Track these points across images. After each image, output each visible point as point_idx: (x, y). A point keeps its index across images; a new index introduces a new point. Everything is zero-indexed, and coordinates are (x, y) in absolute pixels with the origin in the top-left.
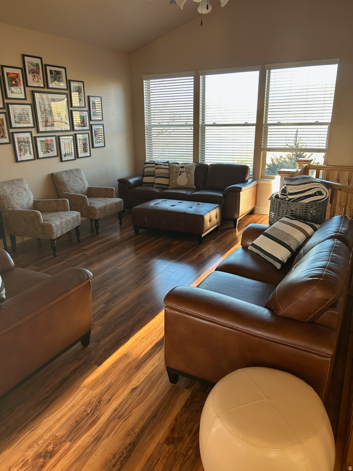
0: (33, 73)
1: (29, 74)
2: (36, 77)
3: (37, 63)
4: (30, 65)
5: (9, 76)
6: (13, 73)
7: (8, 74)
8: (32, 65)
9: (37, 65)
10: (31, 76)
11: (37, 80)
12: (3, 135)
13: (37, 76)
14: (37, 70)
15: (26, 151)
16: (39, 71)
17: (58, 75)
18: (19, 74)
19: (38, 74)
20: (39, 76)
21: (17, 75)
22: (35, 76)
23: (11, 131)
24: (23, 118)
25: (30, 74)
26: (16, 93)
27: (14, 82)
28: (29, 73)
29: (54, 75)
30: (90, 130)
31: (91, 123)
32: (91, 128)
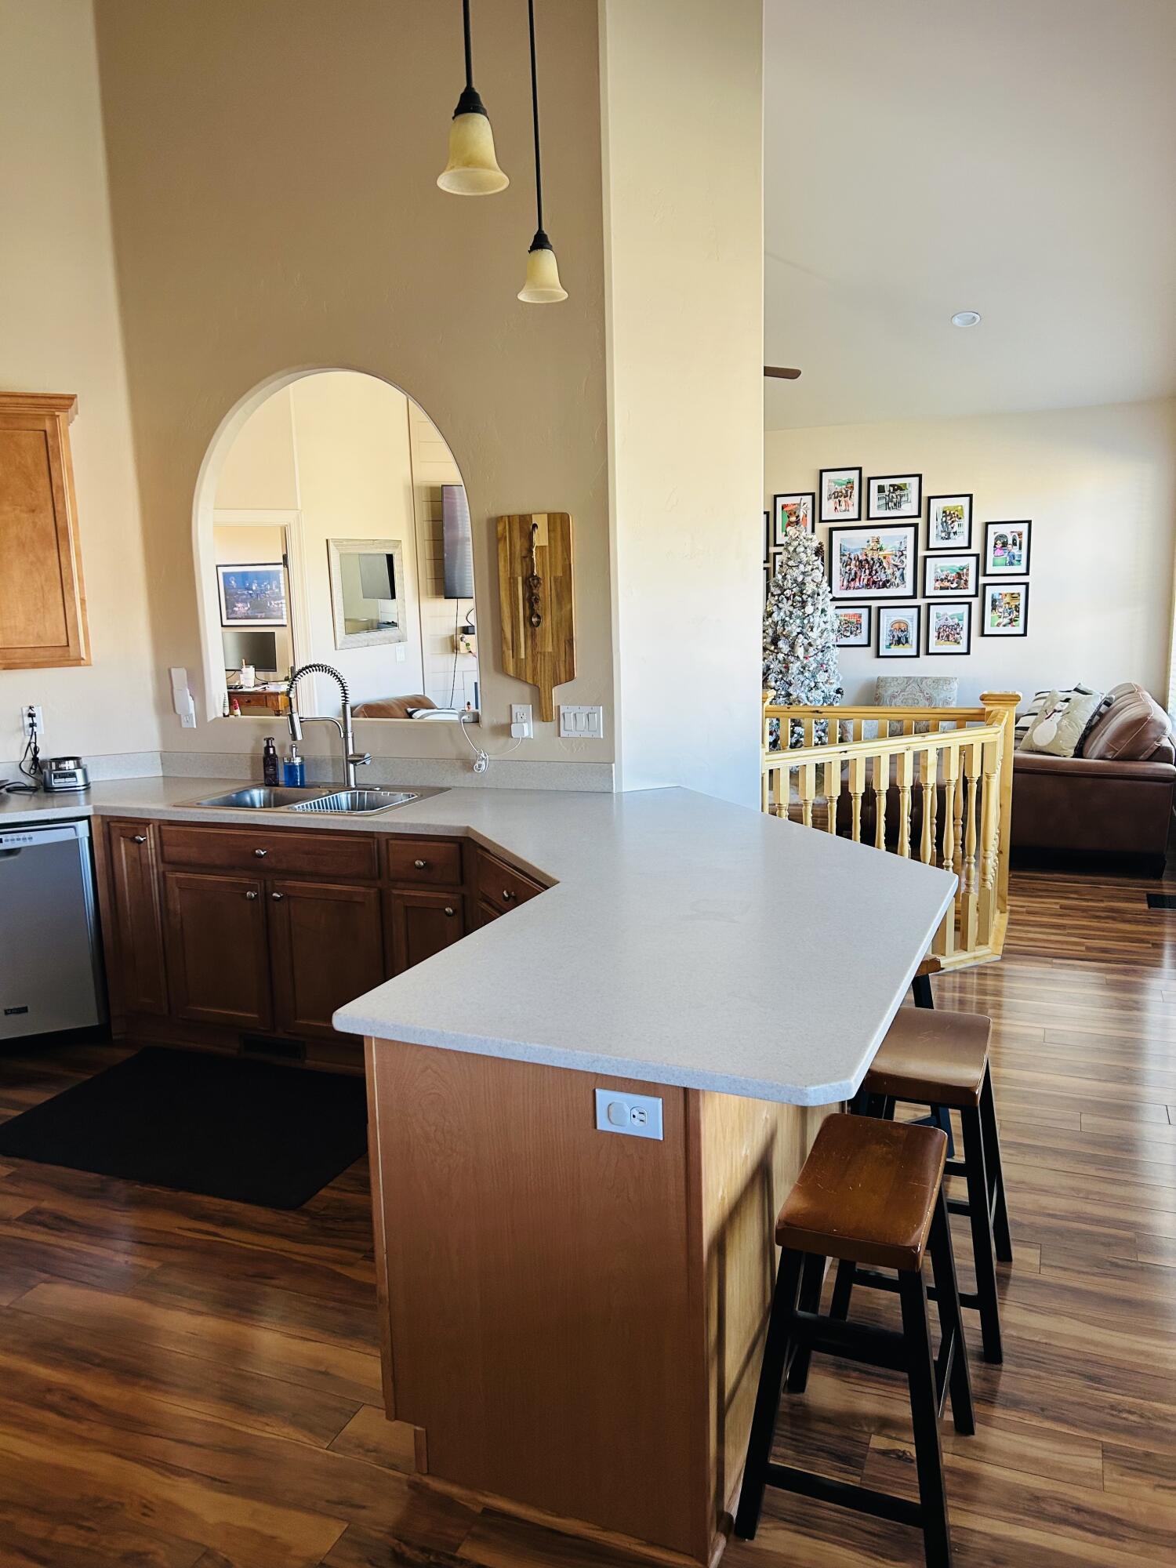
0: (835, 498)
2: (843, 503)
3: (850, 480)
4: (833, 484)
5: (785, 509)
6: (795, 504)
8: (836, 483)
9: (850, 483)
10: (833, 503)
11: (843, 508)
13: (845, 501)
14: (847, 491)
16: (851, 493)
17: (898, 492)
19: (847, 499)
20: (849, 501)
22: (840, 502)
25: (831, 500)
27: (793, 519)
28: (829, 499)
29: (887, 493)
30: (976, 595)
31: (983, 580)
32: (980, 591)
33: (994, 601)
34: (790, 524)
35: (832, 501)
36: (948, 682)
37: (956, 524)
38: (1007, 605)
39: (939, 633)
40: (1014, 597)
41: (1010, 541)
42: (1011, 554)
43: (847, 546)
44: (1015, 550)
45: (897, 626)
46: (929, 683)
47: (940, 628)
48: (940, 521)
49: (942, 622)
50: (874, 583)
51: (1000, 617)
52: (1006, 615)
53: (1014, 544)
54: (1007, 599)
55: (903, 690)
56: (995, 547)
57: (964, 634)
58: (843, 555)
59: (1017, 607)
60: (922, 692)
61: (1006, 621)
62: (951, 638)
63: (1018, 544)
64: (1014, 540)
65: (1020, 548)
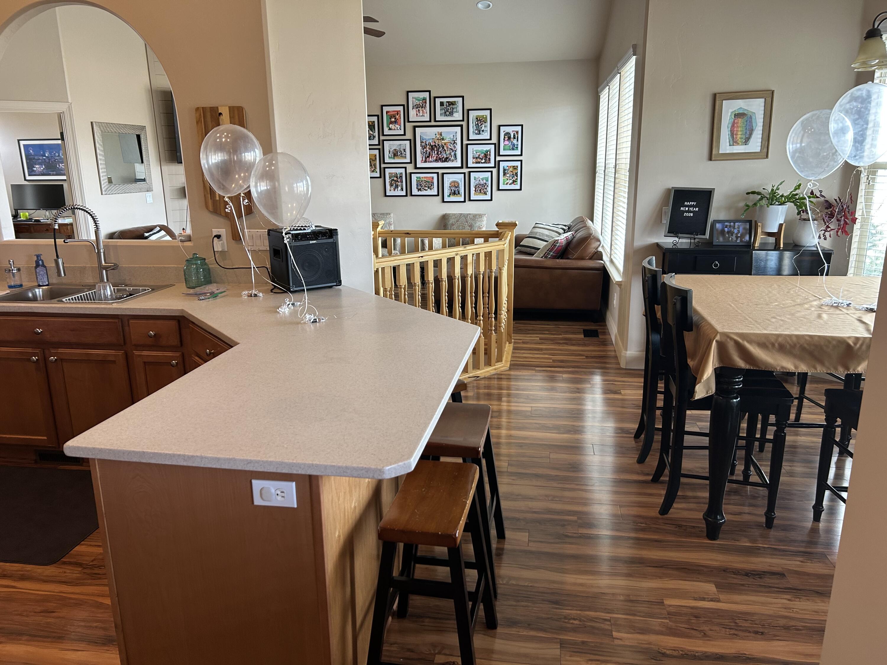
0: (417, 108)
1: (413, 109)
2: (421, 112)
3: (424, 97)
5: (388, 114)
6: (393, 111)
7: (387, 112)
8: (416, 99)
9: (424, 99)
10: (415, 111)
12: (374, 169)
15: (397, 187)
16: (425, 105)
17: (451, 106)
18: (400, 111)
21: (398, 112)
23: (383, 166)
24: (399, 154)
26: (395, 130)
27: (393, 120)
29: (445, 106)
30: (495, 167)
31: (498, 158)
32: (497, 165)
33: (504, 170)
34: (391, 123)
35: (415, 110)
36: (481, 216)
37: (483, 125)
38: (511, 173)
39: (476, 189)
40: (515, 168)
41: (512, 136)
42: (513, 144)
43: (425, 137)
44: (515, 141)
45: (453, 184)
46: (471, 217)
47: (476, 186)
48: (474, 123)
49: (477, 182)
50: (440, 159)
51: (507, 179)
52: (511, 178)
53: (514, 138)
54: (511, 169)
55: (457, 221)
56: (504, 139)
57: (489, 189)
58: (422, 142)
59: (516, 174)
60: (467, 222)
61: (511, 181)
62: (482, 192)
63: (516, 138)
64: (514, 136)
65: (517, 140)
